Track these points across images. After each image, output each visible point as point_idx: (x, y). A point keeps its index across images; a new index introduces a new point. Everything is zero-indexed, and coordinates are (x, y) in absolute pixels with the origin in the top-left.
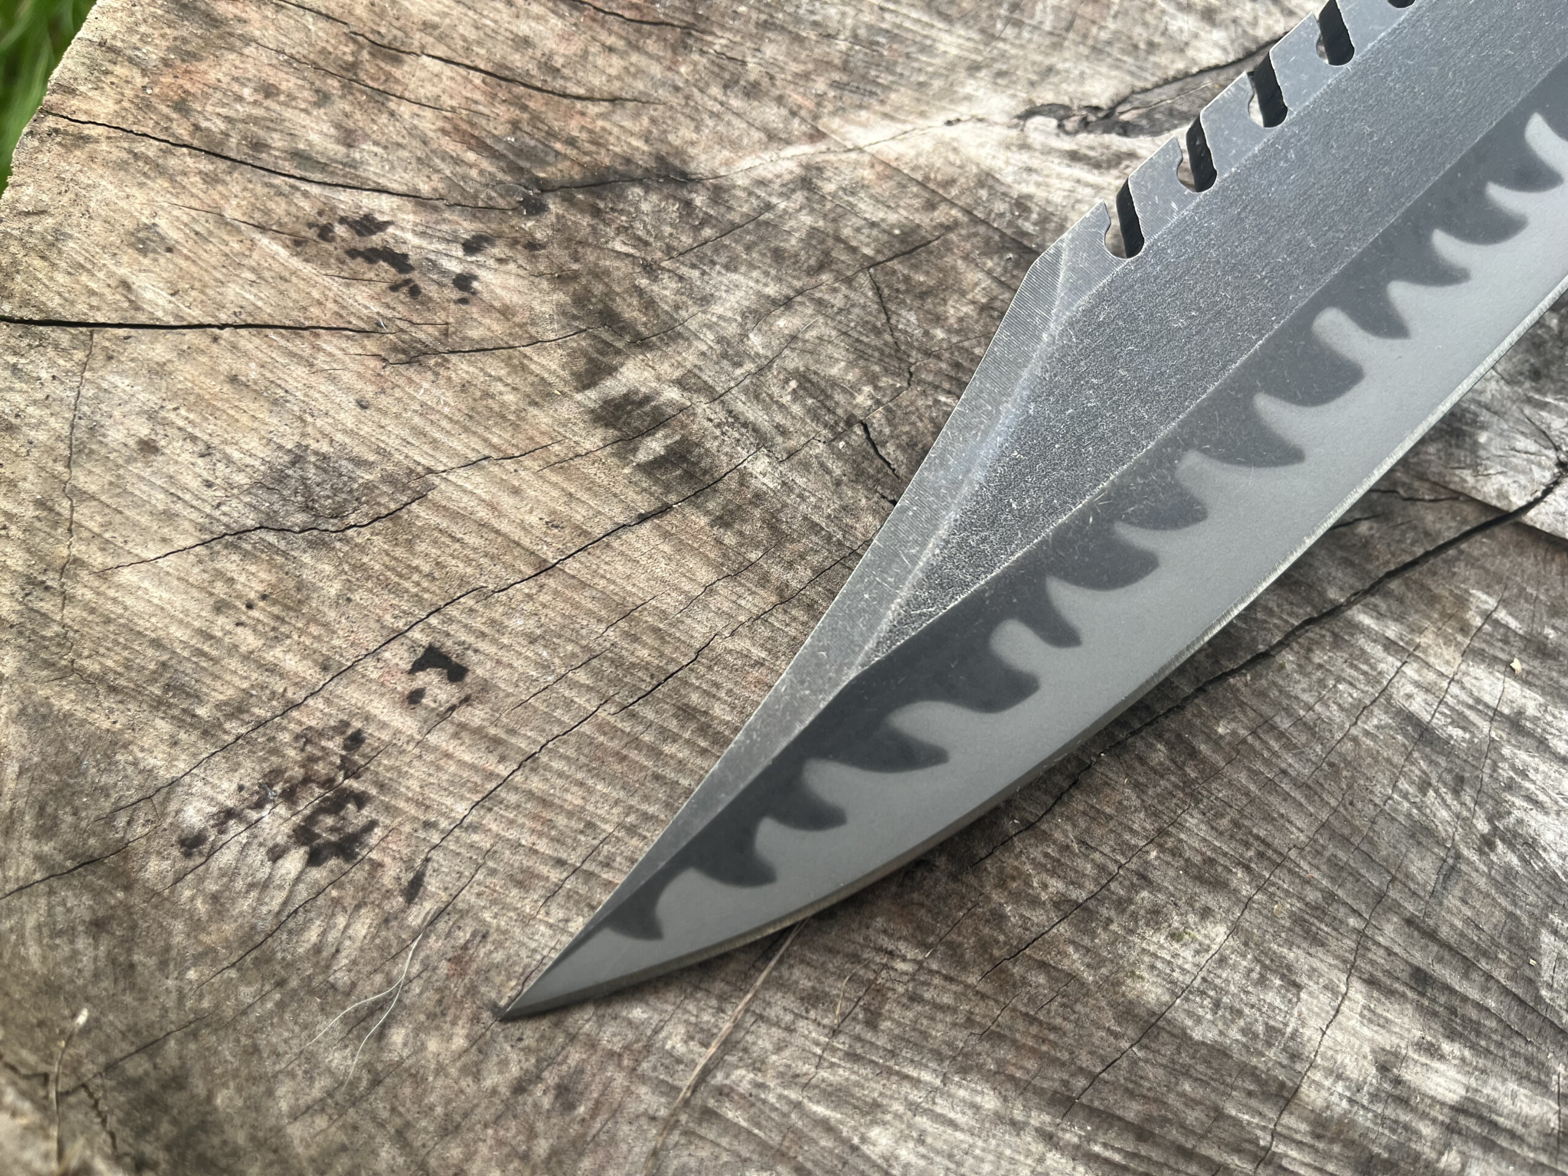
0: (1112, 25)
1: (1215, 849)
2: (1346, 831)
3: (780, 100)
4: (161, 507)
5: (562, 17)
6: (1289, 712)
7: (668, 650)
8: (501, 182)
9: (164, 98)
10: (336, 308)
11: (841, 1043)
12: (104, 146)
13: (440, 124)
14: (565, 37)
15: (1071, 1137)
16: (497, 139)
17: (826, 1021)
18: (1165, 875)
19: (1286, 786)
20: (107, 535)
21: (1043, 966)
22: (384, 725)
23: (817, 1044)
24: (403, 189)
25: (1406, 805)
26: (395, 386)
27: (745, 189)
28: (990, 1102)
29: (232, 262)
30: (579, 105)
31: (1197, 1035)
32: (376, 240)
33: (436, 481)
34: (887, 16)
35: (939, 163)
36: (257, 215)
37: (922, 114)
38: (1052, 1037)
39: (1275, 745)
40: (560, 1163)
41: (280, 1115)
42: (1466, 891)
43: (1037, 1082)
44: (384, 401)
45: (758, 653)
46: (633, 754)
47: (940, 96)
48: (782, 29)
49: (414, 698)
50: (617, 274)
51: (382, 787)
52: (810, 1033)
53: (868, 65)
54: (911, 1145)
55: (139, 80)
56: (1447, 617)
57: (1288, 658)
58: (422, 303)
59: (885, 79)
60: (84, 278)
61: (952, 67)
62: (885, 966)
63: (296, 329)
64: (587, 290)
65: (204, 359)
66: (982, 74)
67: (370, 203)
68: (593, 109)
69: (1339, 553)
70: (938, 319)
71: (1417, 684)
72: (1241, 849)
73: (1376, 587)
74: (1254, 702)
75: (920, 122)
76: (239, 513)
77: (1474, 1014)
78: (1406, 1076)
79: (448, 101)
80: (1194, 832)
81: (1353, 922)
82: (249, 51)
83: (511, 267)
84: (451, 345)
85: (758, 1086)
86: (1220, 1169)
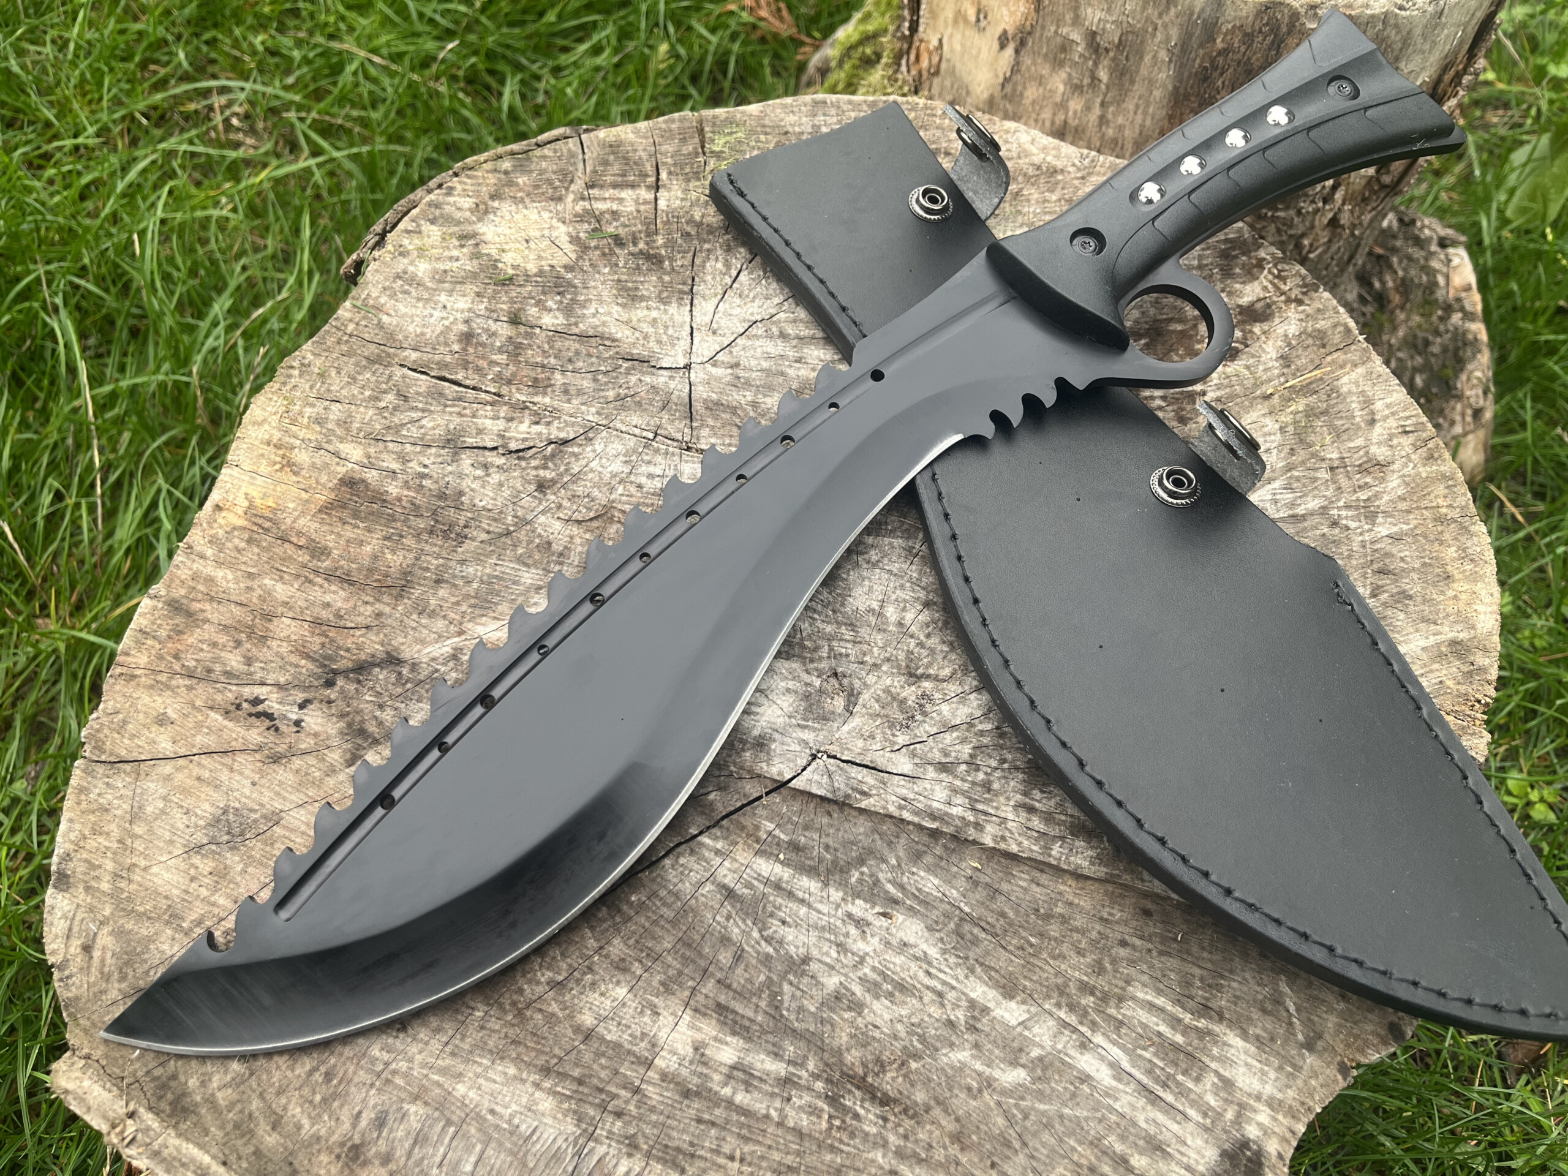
1: (626, 954)
2: (690, 942)
3: (444, 617)
4: (168, 838)
5: (345, 590)
6: (666, 888)
8: (316, 673)
9: (169, 654)
10: (243, 741)
11: (448, 1048)
12: (144, 679)
13: (289, 648)
14: (346, 600)
15: (547, 1084)
16: (315, 652)
17: (443, 1039)
18: (601, 967)
19: (662, 922)
20: (146, 853)
21: (540, 1010)
23: (438, 1049)
24: (272, 682)
25: (719, 927)
26: (268, 774)
27: (426, 663)
28: (512, 1071)
29: (199, 725)
30: (351, 632)
31: (609, 1038)
32: (260, 708)
33: (283, 815)
34: (499, 568)
36: (209, 702)
38: (543, 1041)
39: (658, 903)
40: (325, 1103)
41: (214, 1089)
42: (747, 966)
43: (535, 1061)
44: (263, 781)
48: (447, 582)
50: (367, 711)
52: (435, 1045)
53: (488, 594)
54: (475, 1091)
55: (158, 646)
56: (749, 836)
57: (667, 862)
58: (280, 735)
59: (496, 600)
60: (136, 740)
61: (528, 590)
62: (471, 1015)
63: (226, 752)
64: (353, 720)
65: (186, 771)
67: (258, 690)
68: (358, 633)
69: (699, 809)
71: (730, 870)
72: (639, 953)
73: (717, 824)
74: (649, 883)
76: (201, 838)
77: (747, 1024)
78: (707, 1052)
79: (293, 637)
80: (617, 947)
81: (690, 983)
82: (206, 626)
83: (319, 713)
84: (292, 753)
85: (411, 1069)
86: (615, 1096)
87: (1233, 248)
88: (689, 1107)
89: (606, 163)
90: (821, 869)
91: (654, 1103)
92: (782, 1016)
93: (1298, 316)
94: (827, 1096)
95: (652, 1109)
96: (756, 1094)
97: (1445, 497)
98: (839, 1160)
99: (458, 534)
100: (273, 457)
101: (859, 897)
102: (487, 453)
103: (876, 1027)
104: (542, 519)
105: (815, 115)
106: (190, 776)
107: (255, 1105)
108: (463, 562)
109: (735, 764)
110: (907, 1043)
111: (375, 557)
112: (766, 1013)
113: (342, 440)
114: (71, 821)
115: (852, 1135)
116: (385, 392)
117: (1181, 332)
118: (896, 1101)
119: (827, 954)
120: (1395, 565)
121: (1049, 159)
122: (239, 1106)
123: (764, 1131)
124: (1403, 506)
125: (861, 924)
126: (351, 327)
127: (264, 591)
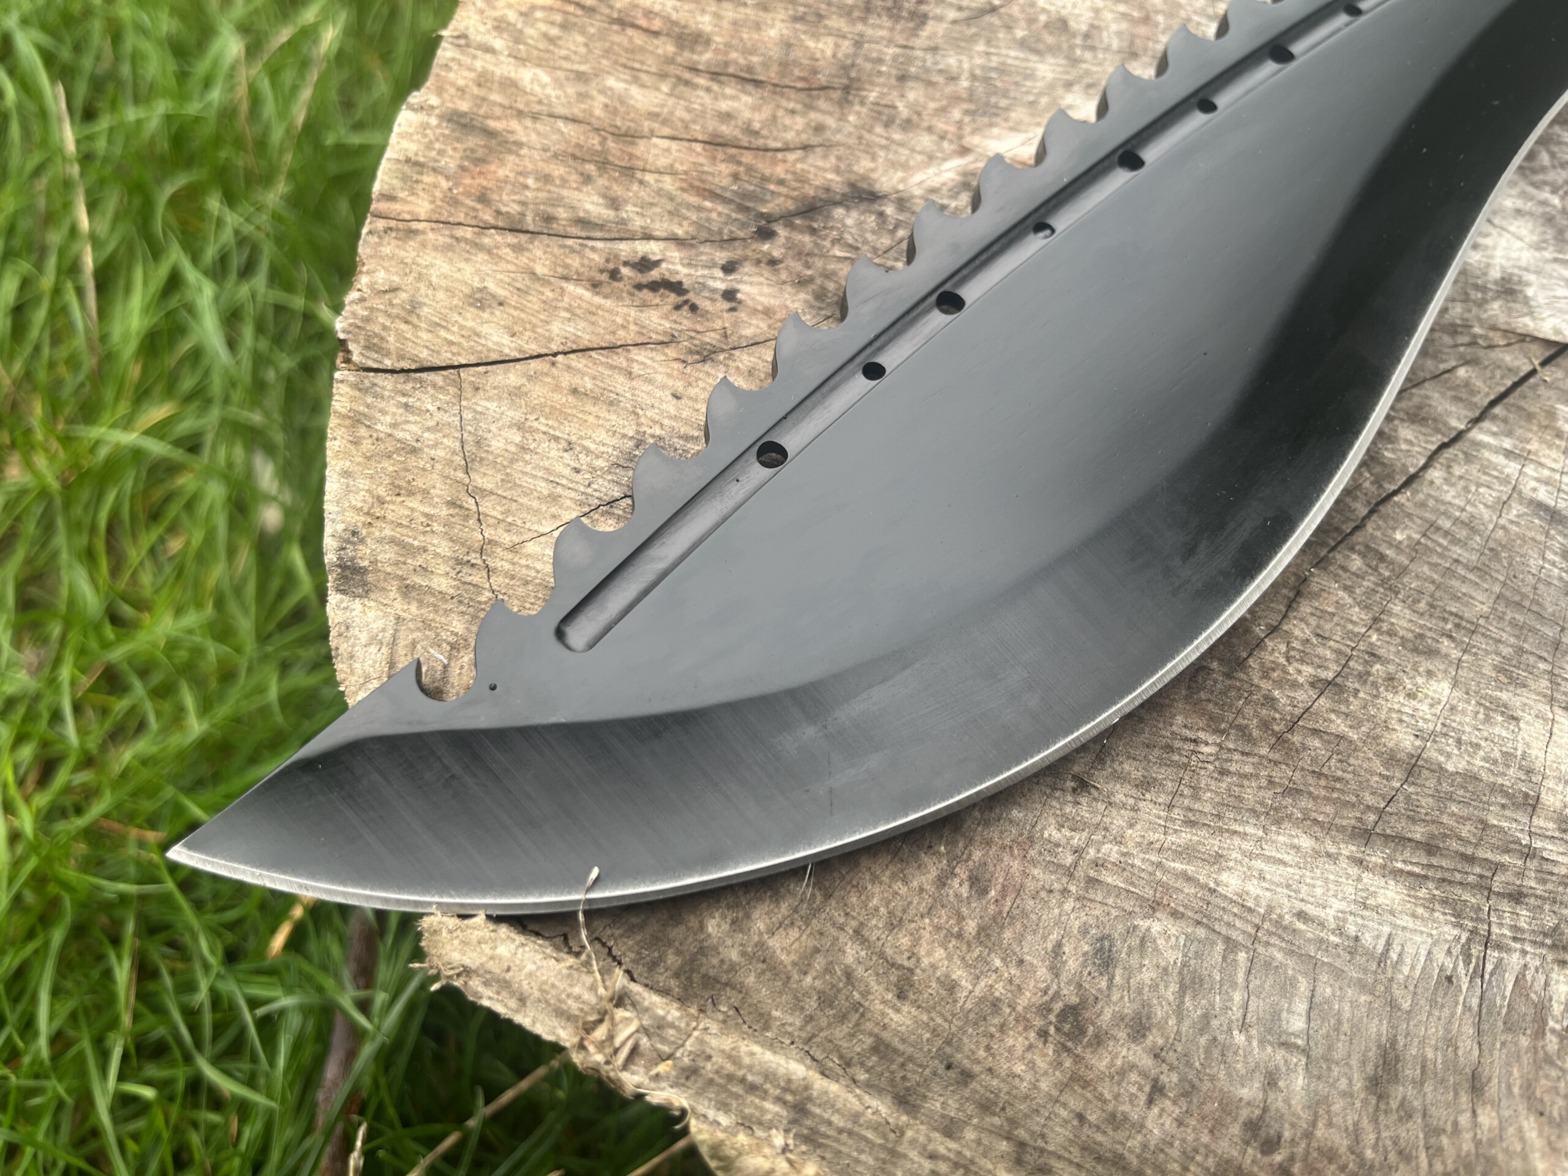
1: (1421, 627)
2: (1517, 598)
3: (930, 129)
4: (545, 492)
5: (750, 94)
6: (1447, 515)
8: (736, 220)
9: (468, 194)
10: (637, 329)
11: (1177, 813)
12: (431, 236)
13: (678, 184)
14: (756, 108)
15: (1376, 858)
16: (723, 188)
17: (1160, 800)
18: (1388, 649)
19: (1461, 571)
20: (509, 520)
21: (1315, 732)
23: (1159, 818)
24: (664, 235)
25: (1556, 571)
26: (697, 379)
27: (922, 197)
28: (1306, 842)
29: (550, 307)
30: (780, 155)
31: (1450, 767)
32: (655, 274)
34: (994, 58)
36: (560, 270)
38: (1338, 786)
39: (1443, 541)
40: (988, 936)
41: (761, 934)
43: (1338, 821)
44: (692, 391)
48: (916, 78)
50: (842, 273)
52: (1151, 810)
53: (989, 95)
54: (1255, 882)
55: (445, 184)
56: (1543, 428)
57: (1435, 474)
58: (702, 316)
59: (1003, 103)
60: (443, 333)
61: (1052, 87)
62: (1194, 752)
63: (612, 348)
64: (823, 288)
65: (548, 380)
66: (1076, 88)
67: (643, 248)
68: (791, 157)
69: (1450, 393)
71: (1538, 480)
72: (1441, 624)
73: (1484, 414)
74: (1418, 512)
76: (605, 488)
79: (680, 167)
80: (1401, 616)
81: (1542, 666)
82: (524, 151)
83: (762, 279)
84: (732, 344)
85: (1124, 854)
86: (1498, 867)
99: (913, 14)
107: (852, 952)
108: (933, 50)
109: (1480, 320)
111: (787, 46)
114: (346, 474)
122: (819, 963)
127: (611, 98)
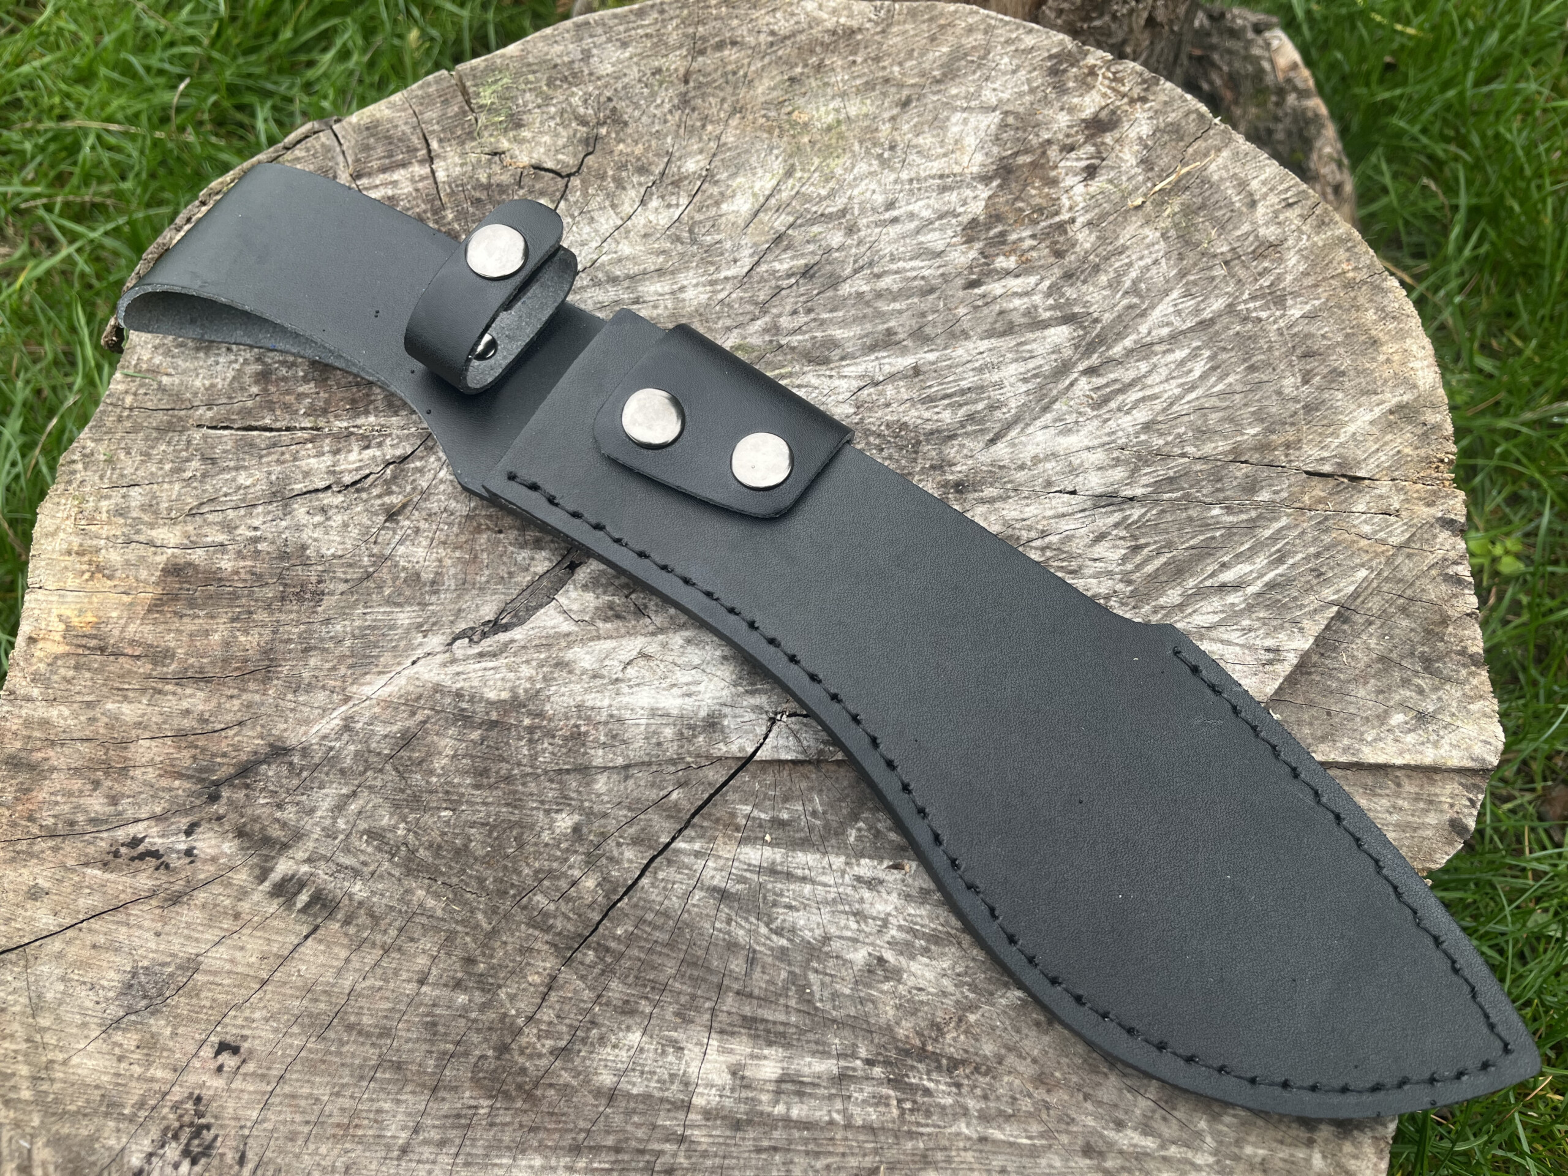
0: (487, 572)
1: (628, 995)
2: (695, 960)
3: (323, 687)
4: (80, 1022)
5: (202, 690)
6: (651, 909)
7: (334, 1000)
8: (195, 791)
9: (22, 817)
10: (133, 891)
11: (460, 1160)
13: (156, 773)
14: (207, 700)
15: (581, 1164)
16: (188, 768)
17: (451, 1152)
18: (604, 1017)
19: (659, 948)
20: (61, 1044)
21: (551, 1085)
22: (209, 1088)
23: (449, 1164)
24: (148, 815)
25: (722, 935)
26: (171, 918)
27: (317, 744)
28: (538, 1162)
29: (78, 887)
30: (223, 733)
31: (635, 1091)
32: (141, 848)
33: (201, 959)
34: (369, 617)
35: (411, 689)
36: (82, 859)
37: (399, 664)
38: (564, 1119)
39: (648, 929)
42: (763, 967)
43: (561, 1144)
44: (167, 928)
45: (380, 983)
46: (328, 1058)
47: (405, 651)
48: (316, 648)
49: (220, 1069)
50: (264, 816)
51: (216, 1117)
52: (445, 1159)
53: (364, 648)
55: (7, 813)
56: (726, 826)
57: (645, 881)
58: (173, 871)
59: (375, 652)
60: (13, 924)
61: (408, 631)
62: (474, 1115)
63: (116, 909)
64: (251, 831)
65: (78, 942)
67: (133, 830)
68: (231, 733)
69: (664, 815)
70: (431, 772)
71: (716, 869)
72: (642, 990)
73: (688, 824)
74: (632, 911)
75: (399, 669)
76: (115, 1011)
77: (781, 1029)
78: (747, 1073)
79: (158, 759)
80: (616, 990)
81: (708, 1005)
82: (55, 775)
83: (211, 834)
84: (192, 887)
86: (659, 1153)
87: (1060, 63)
88: (744, 1139)
89: (367, 148)
90: (814, 838)
91: (704, 1147)
92: (816, 1009)
93: (1146, 115)
94: (889, 1080)
95: (705, 1154)
96: (813, 1103)
97: (1348, 260)
98: (921, 1145)
99: (313, 593)
100: (78, 566)
101: (863, 856)
102: (321, 495)
103: (920, 989)
104: (401, 550)
105: (581, 40)
106: (84, 946)
108: (327, 621)
109: (689, 753)
110: (959, 996)
111: (227, 644)
112: (799, 1011)
113: (152, 526)
115: (928, 1114)
116: (188, 460)
117: (1031, 163)
118: (964, 1062)
119: (847, 927)
120: (1320, 344)
121: (842, 20)
123: (831, 1139)
124: (1309, 281)
125: (873, 884)
126: (129, 400)
127: (109, 717)
